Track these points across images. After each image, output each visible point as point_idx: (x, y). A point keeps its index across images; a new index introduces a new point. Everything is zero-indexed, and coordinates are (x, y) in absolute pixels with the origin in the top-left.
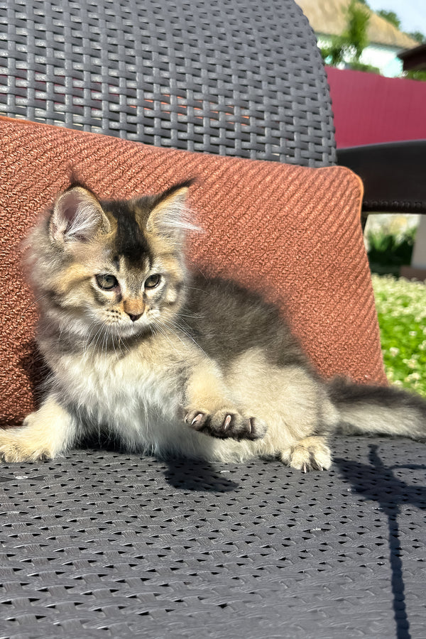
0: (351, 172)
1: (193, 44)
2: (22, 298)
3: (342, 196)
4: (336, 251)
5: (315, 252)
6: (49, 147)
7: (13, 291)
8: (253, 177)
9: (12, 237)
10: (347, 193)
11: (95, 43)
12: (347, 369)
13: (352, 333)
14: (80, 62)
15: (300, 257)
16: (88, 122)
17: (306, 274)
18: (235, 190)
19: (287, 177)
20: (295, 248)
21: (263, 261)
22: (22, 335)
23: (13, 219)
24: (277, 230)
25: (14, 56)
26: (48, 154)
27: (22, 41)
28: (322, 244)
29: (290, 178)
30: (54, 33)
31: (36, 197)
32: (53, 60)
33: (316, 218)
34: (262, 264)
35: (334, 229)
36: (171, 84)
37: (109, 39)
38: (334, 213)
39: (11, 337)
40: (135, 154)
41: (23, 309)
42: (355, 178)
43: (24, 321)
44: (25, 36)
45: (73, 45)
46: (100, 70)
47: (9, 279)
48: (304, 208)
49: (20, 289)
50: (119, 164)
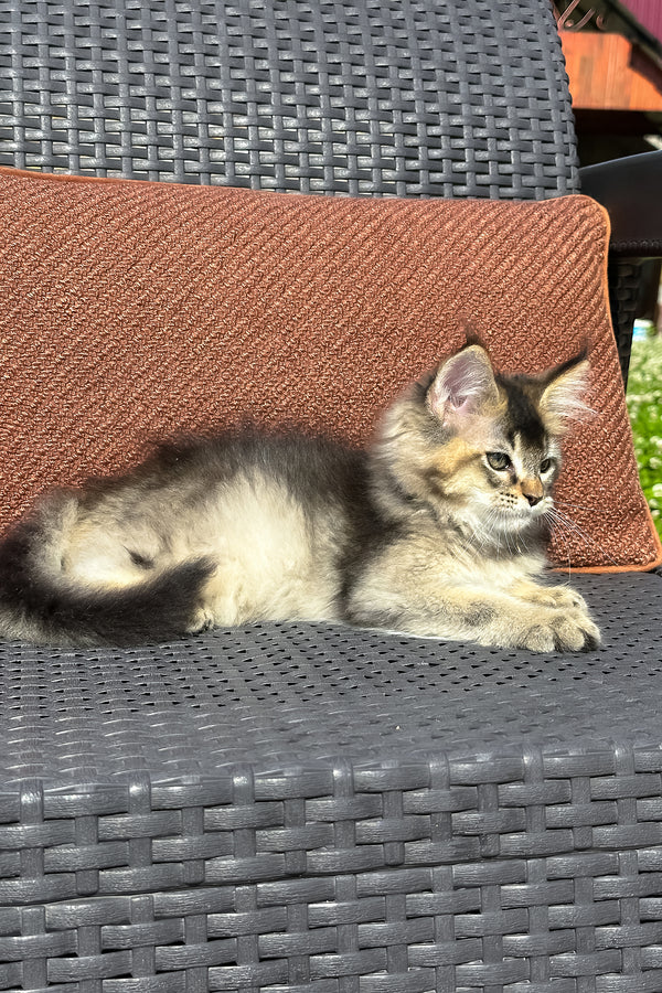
0: (594, 201)
1: (354, 41)
2: (107, 412)
3: (565, 240)
4: (551, 320)
5: (518, 324)
6: (135, 212)
7: (95, 403)
8: (426, 225)
9: (91, 334)
10: (577, 234)
11: (211, 58)
12: (573, 485)
13: (579, 433)
14: (192, 87)
15: (493, 332)
16: (205, 169)
17: (504, 355)
18: (396, 246)
19: (479, 220)
20: (487, 320)
21: (439, 341)
22: (111, 459)
23: (90, 312)
24: (458, 297)
25: (100, 91)
26: (135, 222)
27: (110, 69)
28: (528, 311)
29: (483, 221)
30: (155, 51)
31: (118, 281)
32: (153, 89)
33: (519, 275)
34: (437, 346)
35: (548, 288)
36: (322, 103)
37: (231, 50)
38: (548, 266)
39: (98, 462)
40: (255, 209)
41: (110, 425)
42: (598, 210)
43: (113, 441)
44: (116, 61)
45: (181, 65)
46: (219, 95)
47: (89, 389)
48: (500, 262)
49: (105, 400)
50: (231, 226)
